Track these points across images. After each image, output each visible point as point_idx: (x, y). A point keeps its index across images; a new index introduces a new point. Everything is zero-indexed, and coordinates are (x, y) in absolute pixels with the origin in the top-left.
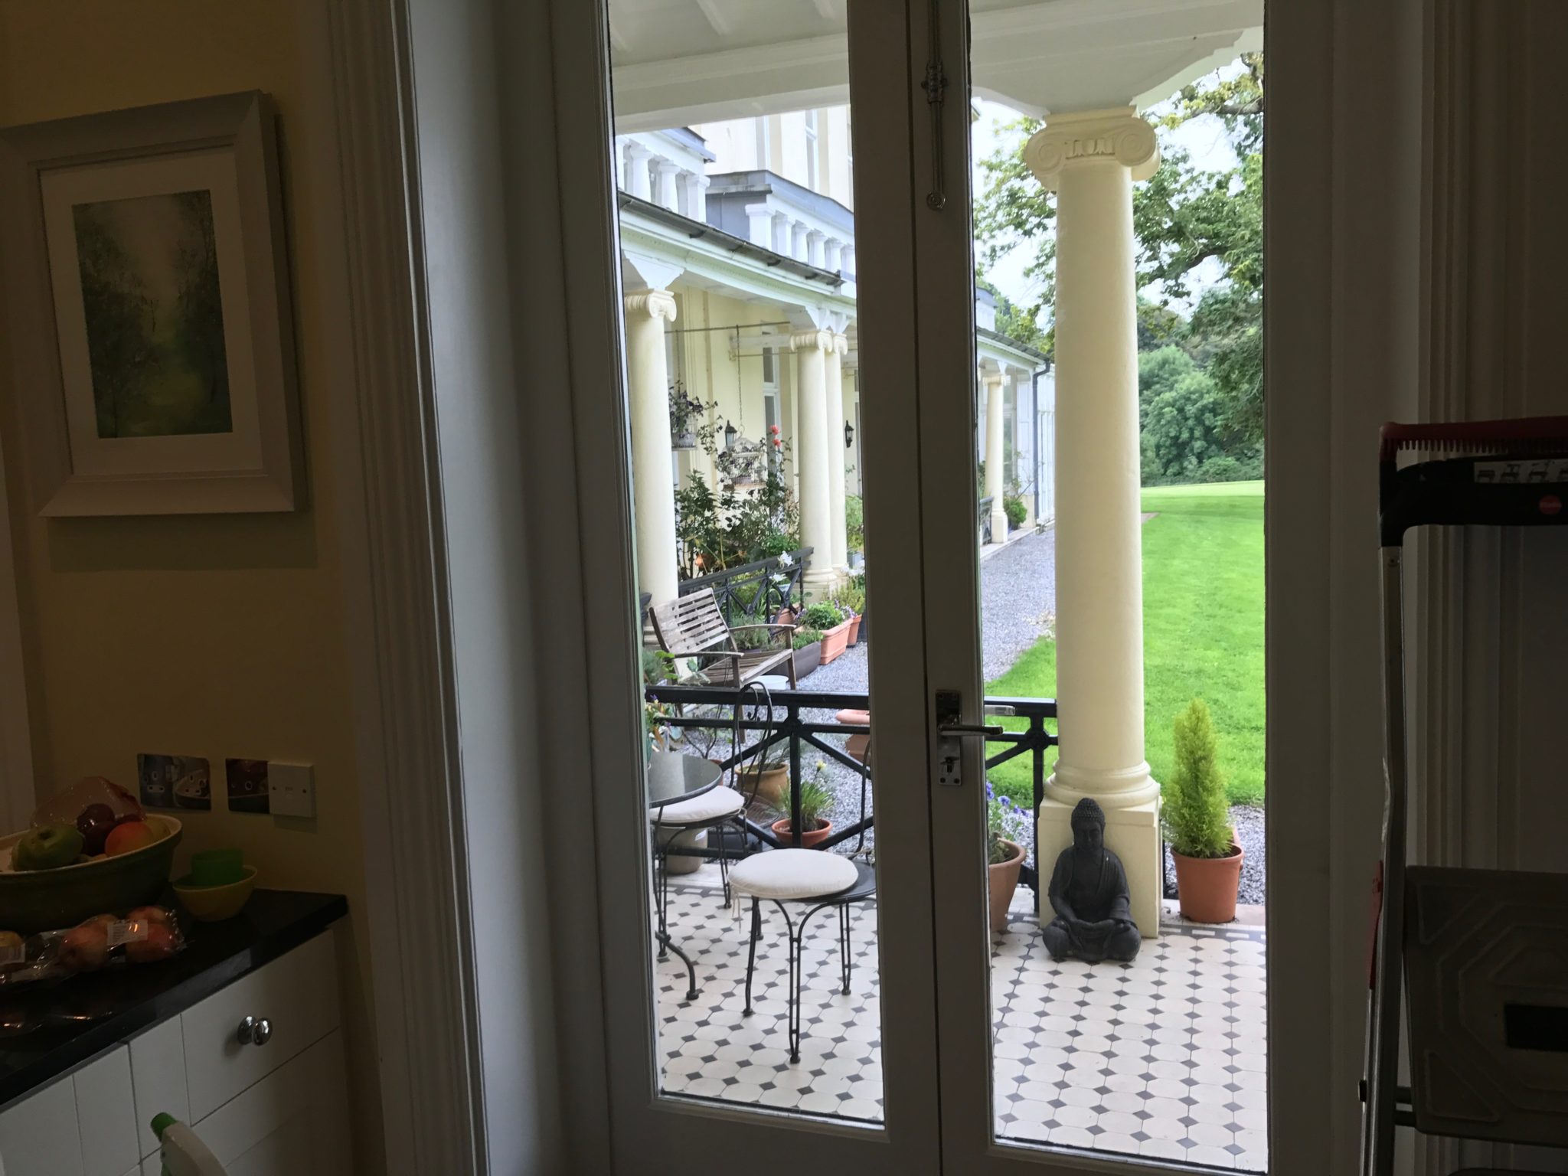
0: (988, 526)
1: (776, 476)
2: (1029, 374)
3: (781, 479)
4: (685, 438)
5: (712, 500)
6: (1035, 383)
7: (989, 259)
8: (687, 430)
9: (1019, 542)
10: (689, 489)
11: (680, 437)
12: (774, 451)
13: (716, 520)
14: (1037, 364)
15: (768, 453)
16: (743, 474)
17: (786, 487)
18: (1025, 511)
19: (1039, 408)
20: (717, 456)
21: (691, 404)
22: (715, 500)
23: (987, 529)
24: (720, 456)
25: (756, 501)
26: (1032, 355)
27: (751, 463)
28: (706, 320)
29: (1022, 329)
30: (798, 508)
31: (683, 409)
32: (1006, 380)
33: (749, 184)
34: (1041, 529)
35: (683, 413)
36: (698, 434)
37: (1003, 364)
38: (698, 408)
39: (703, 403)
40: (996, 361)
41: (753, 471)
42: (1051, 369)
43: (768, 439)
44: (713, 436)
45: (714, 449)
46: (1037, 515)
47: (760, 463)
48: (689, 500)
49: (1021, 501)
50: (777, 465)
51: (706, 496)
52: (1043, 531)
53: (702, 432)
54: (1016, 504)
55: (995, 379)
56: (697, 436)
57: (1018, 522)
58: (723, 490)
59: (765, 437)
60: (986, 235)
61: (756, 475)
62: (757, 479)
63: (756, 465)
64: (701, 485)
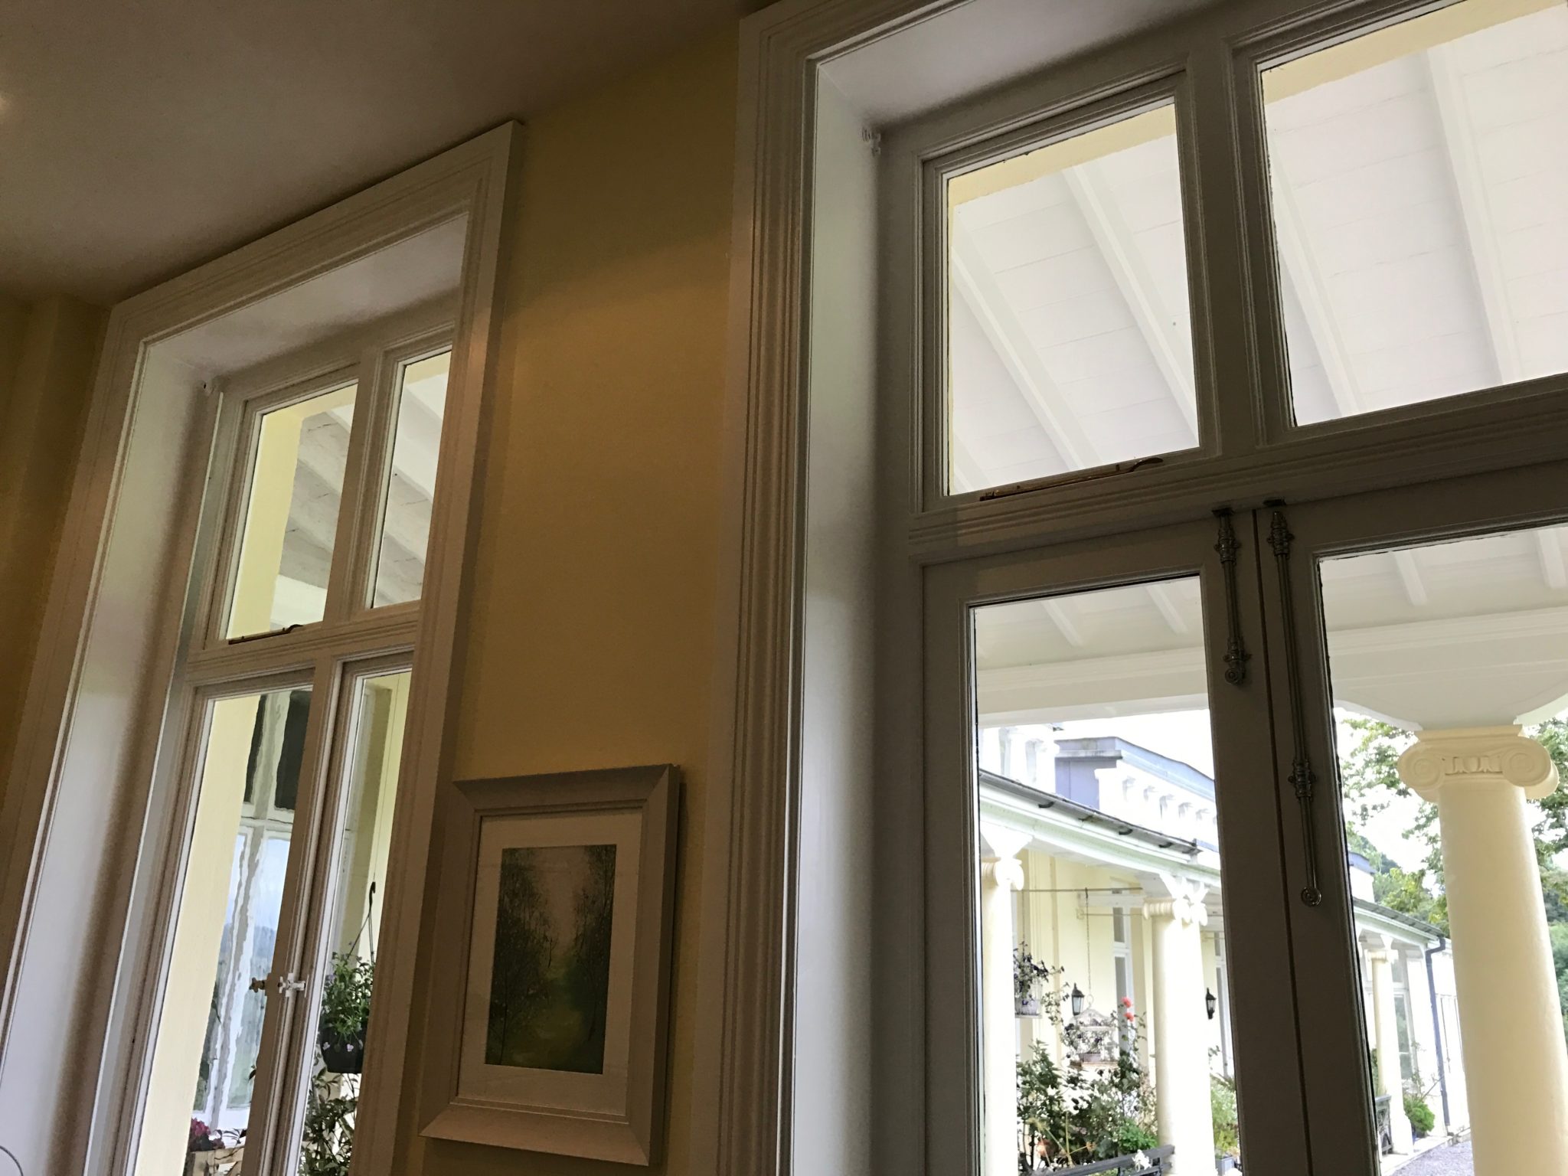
0: (1387, 1131)
1: (1128, 1055)
2: (1420, 950)
3: (1134, 1059)
4: (1028, 1005)
5: (1055, 1077)
6: (1429, 961)
7: (1360, 818)
8: (1031, 996)
9: (1427, 1155)
10: (1031, 1062)
11: (1023, 1004)
12: (1126, 1026)
13: (1060, 1100)
14: (1429, 939)
15: (1119, 1028)
16: (1092, 1051)
17: (1140, 1069)
18: (1433, 1116)
19: (1437, 990)
20: (1063, 1028)
21: (1036, 968)
22: (1060, 1077)
23: (1386, 1135)
24: (1067, 1029)
25: (1106, 1083)
26: (1422, 930)
27: (1101, 1039)
28: (1054, 881)
29: (1406, 895)
30: (1155, 1094)
31: (1027, 974)
32: (1393, 955)
33: (1099, 750)
34: (1454, 1139)
35: (1027, 978)
36: (1043, 1001)
37: (1388, 937)
38: (1043, 973)
39: (1049, 968)
40: (1380, 934)
41: (1103, 1048)
42: (1447, 945)
43: (1120, 1012)
44: (1058, 1005)
45: (1059, 1019)
46: (1447, 1121)
47: (1111, 1038)
48: (1031, 1074)
49: (1425, 1103)
50: (1131, 1042)
51: (1050, 1071)
52: (1457, 1142)
53: (1047, 999)
54: (1420, 1107)
55: (1379, 954)
56: (1042, 1003)
57: (1424, 1130)
58: (1069, 1067)
59: (1116, 1009)
60: (1354, 793)
61: (1107, 1051)
62: (1107, 1056)
63: (1106, 1040)
64: (1044, 1059)
